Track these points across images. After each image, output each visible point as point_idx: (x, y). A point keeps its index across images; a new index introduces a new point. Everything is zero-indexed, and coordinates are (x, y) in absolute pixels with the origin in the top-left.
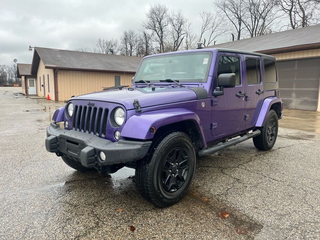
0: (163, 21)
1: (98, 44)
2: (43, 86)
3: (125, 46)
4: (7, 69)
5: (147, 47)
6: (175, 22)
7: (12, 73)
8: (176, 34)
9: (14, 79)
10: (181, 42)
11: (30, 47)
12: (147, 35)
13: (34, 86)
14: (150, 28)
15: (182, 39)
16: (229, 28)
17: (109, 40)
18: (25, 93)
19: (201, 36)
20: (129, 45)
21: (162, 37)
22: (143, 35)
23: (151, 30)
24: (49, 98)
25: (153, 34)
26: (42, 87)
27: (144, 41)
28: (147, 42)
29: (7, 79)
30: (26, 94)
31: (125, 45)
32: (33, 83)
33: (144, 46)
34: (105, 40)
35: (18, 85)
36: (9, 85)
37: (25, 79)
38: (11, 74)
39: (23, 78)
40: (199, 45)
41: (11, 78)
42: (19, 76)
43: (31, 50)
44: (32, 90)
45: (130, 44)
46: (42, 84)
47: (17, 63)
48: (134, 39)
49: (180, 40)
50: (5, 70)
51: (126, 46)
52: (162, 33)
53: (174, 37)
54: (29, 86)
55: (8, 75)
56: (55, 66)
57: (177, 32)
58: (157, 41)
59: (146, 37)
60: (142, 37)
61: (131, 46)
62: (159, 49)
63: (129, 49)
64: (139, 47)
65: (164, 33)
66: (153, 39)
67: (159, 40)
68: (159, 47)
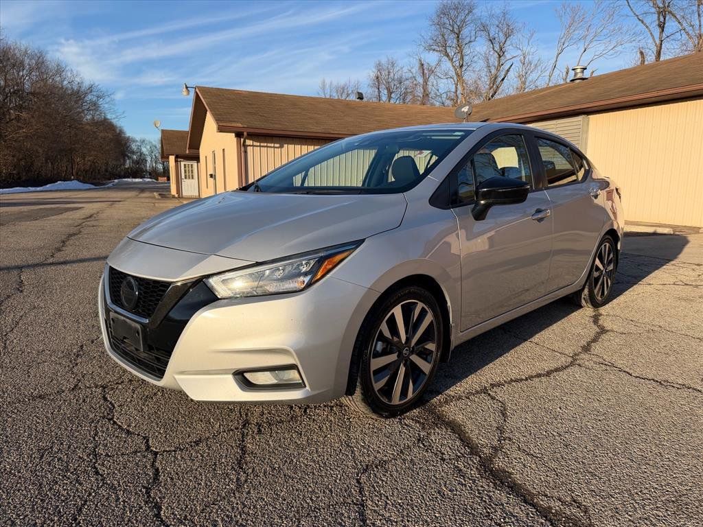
0: (465, 32)
2: (211, 176)
3: (377, 93)
4: (148, 147)
5: (426, 92)
6: (493, 31)
7: (157, 155)
8: (493, 59)
10: (505, 76)
12: (425, 66)
13: (193, 178)
14: (434, 50)
15: (508, 71)
17: (342, 83)
18: (175, 193)
19: (556, 61)
20: (386, 92)
21: (461, 68)
22: (417, 65)
23: (436, 53)
25: (439, 64)
26: (211, 180)
27: (420, 80)
28: (426, 82)
29: (148, 166)
30: (178, 196)
31: (377, 90)
32: (193, 171)
33: (419, 92)
34: (335, 83)
35: (166, 178)
37: (175, 162)
38: (154, 157)
39: (172, 160)
40: (578, 71)
41: (154, 165)
45: (387, 88)
46: (211, 172)
47: (160, 128)
48: (396, 77)
49: (502, 73)
50: (144, 150)
51: (379, 92)
53: (489, 68)
54: (183, 177)
55: (149, 159)
56: (240, 125)
57: (496, 55)
58: (447, 77)
59: (423, 70)
60: (414, 70)
61: (390, 93)
62: (452, 95)
63: (384, 98)
64: (406, 93)
65: (466, 58)
66: (438, 74)
67: (454, 74)
68: (454, 90)
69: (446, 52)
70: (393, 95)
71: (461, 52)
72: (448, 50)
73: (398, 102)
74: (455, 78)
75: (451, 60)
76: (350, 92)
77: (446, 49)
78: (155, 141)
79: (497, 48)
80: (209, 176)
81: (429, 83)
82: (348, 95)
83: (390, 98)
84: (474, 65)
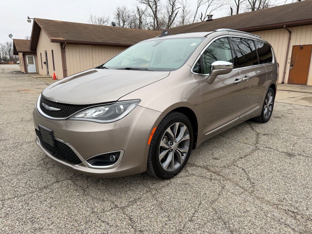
1: (90, 21)
2: (45, 63)
3: (118, 22)
5: (141, 22)
7: (6, 51)
9: (8, 57)
10: (175, 16)
11: (29, 18)
12: (140, 10)
13: (33, 64)
14: (144, 3)
15: (176, 14)
16: (225, 2)
17: (101, 16)
18: (23, 71)
19: (197, 11)
20: (122, 21)
21: (156, 12)
22: (136, 10)
23: (144, 4)
24: (55, 77)
25: (146, 10)
26: (44, 65)
27: (138, 17)
28: (140, 17)
29: (1, 56)
30: (25, 72)
32: (33, 60)
33: (138, 22)
34: (97, 17)
35: (13, 62)
36: (4, 63)
37: (23, 56)
38: (4, 51)
39: (21, 55)
40: (209, 16)
41: (5, 56)
42: (16, 53)
43: (29, 21)
44: (31, 68)
45: (123, 19)
46: (44, 61)
47: (13, 38)
48: (126, 15)
49: (174, 15)
51: (119, 21)
52: (156, 8)
53: (168, 12)
54: (28, 63)
55: (1, 53)
56: (62, 39)
57: (171, 6)
58: (150, 16)
59: (139, 12)
60: (135, 12)
61: (124, 22)
62: (153, 24)
63: (122, 24)
64: (131, 23)
65: (158, 7)
66: (146, 14)
67: (153, 14)
68: (153, 22)
69: (149, 4)
70: (125, 23)
71: (156, 4)
72: (150, 3)
73: (128, 26)
74: (154, 16)
75: (151, 8)
76: (105, 21)
77: (149, 3)
78: (4, 43)
79: (172, 3)
80: (43, 63)
81: (142, 18)
82: (104, 22)
83: (124, 24)
84: (161, 11)
